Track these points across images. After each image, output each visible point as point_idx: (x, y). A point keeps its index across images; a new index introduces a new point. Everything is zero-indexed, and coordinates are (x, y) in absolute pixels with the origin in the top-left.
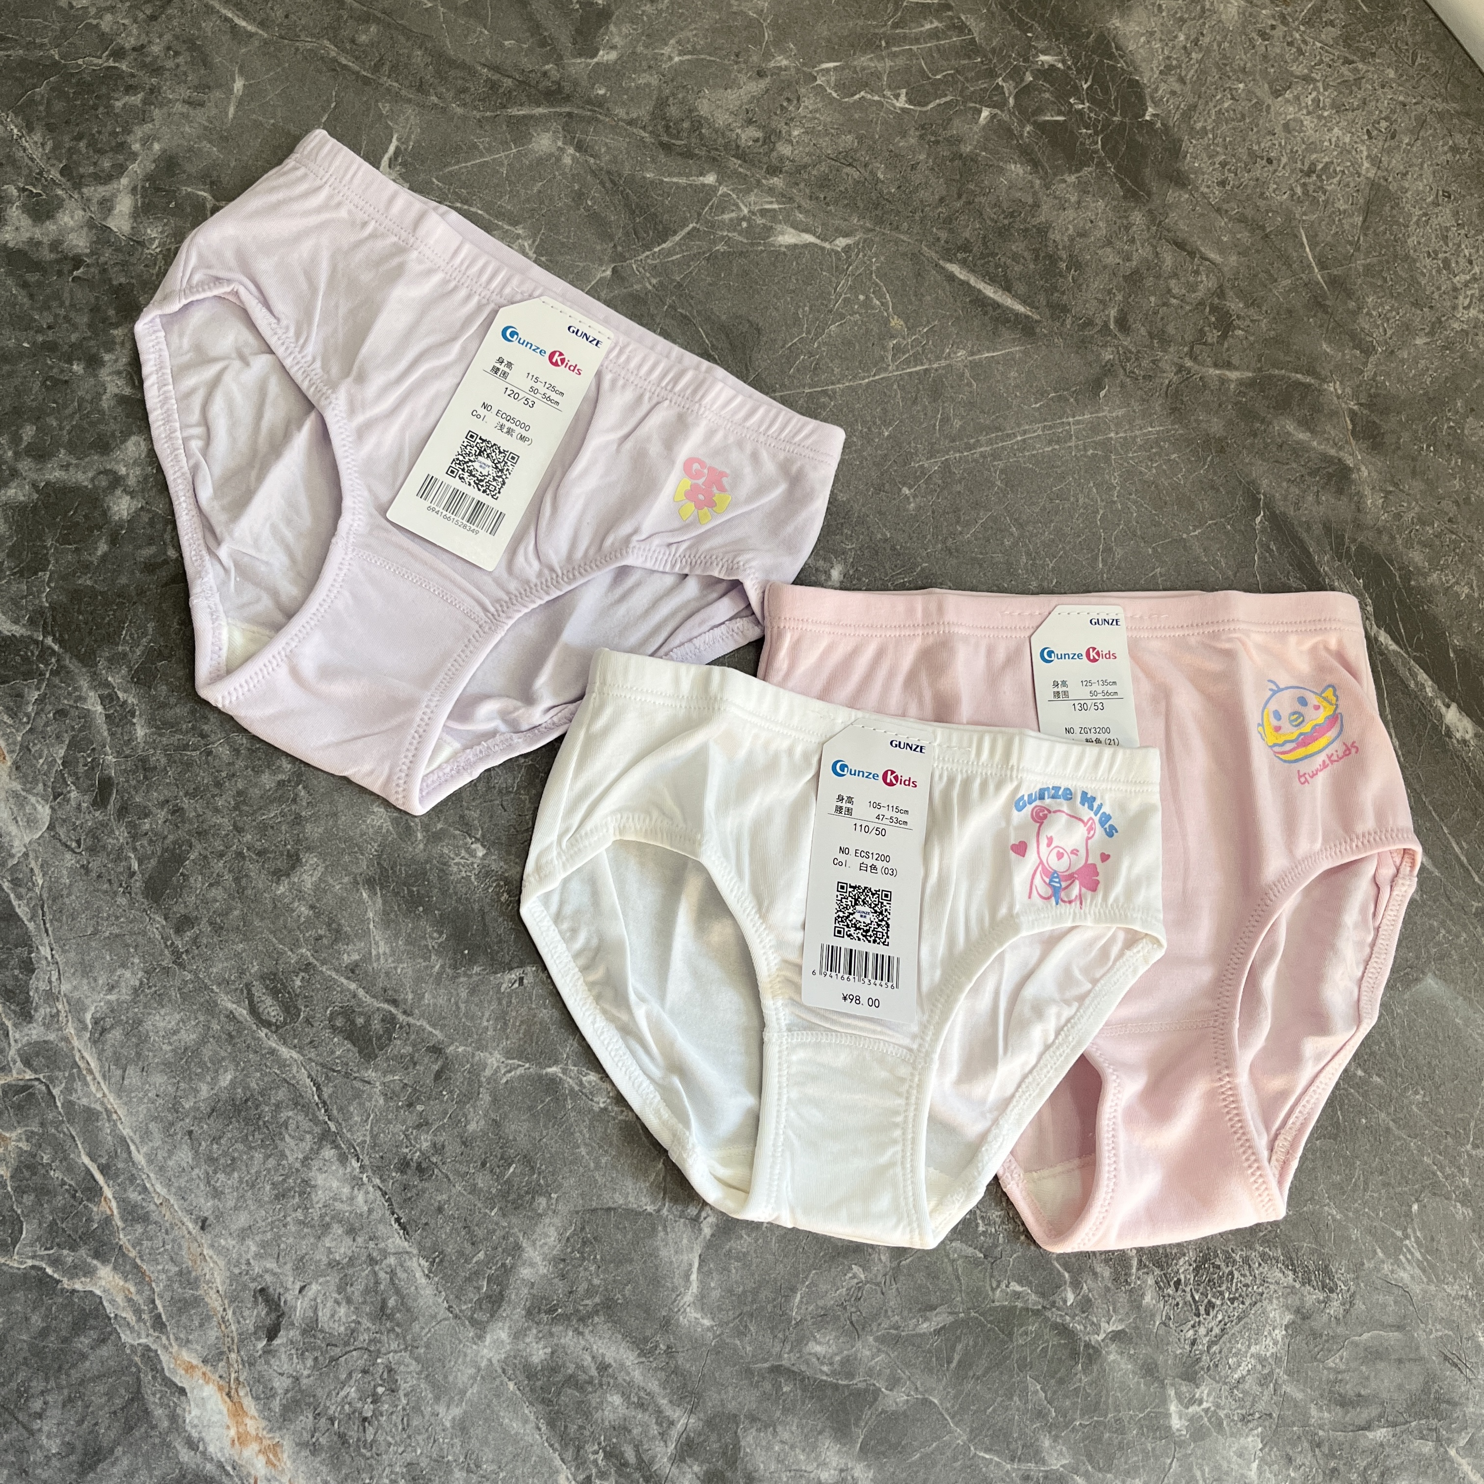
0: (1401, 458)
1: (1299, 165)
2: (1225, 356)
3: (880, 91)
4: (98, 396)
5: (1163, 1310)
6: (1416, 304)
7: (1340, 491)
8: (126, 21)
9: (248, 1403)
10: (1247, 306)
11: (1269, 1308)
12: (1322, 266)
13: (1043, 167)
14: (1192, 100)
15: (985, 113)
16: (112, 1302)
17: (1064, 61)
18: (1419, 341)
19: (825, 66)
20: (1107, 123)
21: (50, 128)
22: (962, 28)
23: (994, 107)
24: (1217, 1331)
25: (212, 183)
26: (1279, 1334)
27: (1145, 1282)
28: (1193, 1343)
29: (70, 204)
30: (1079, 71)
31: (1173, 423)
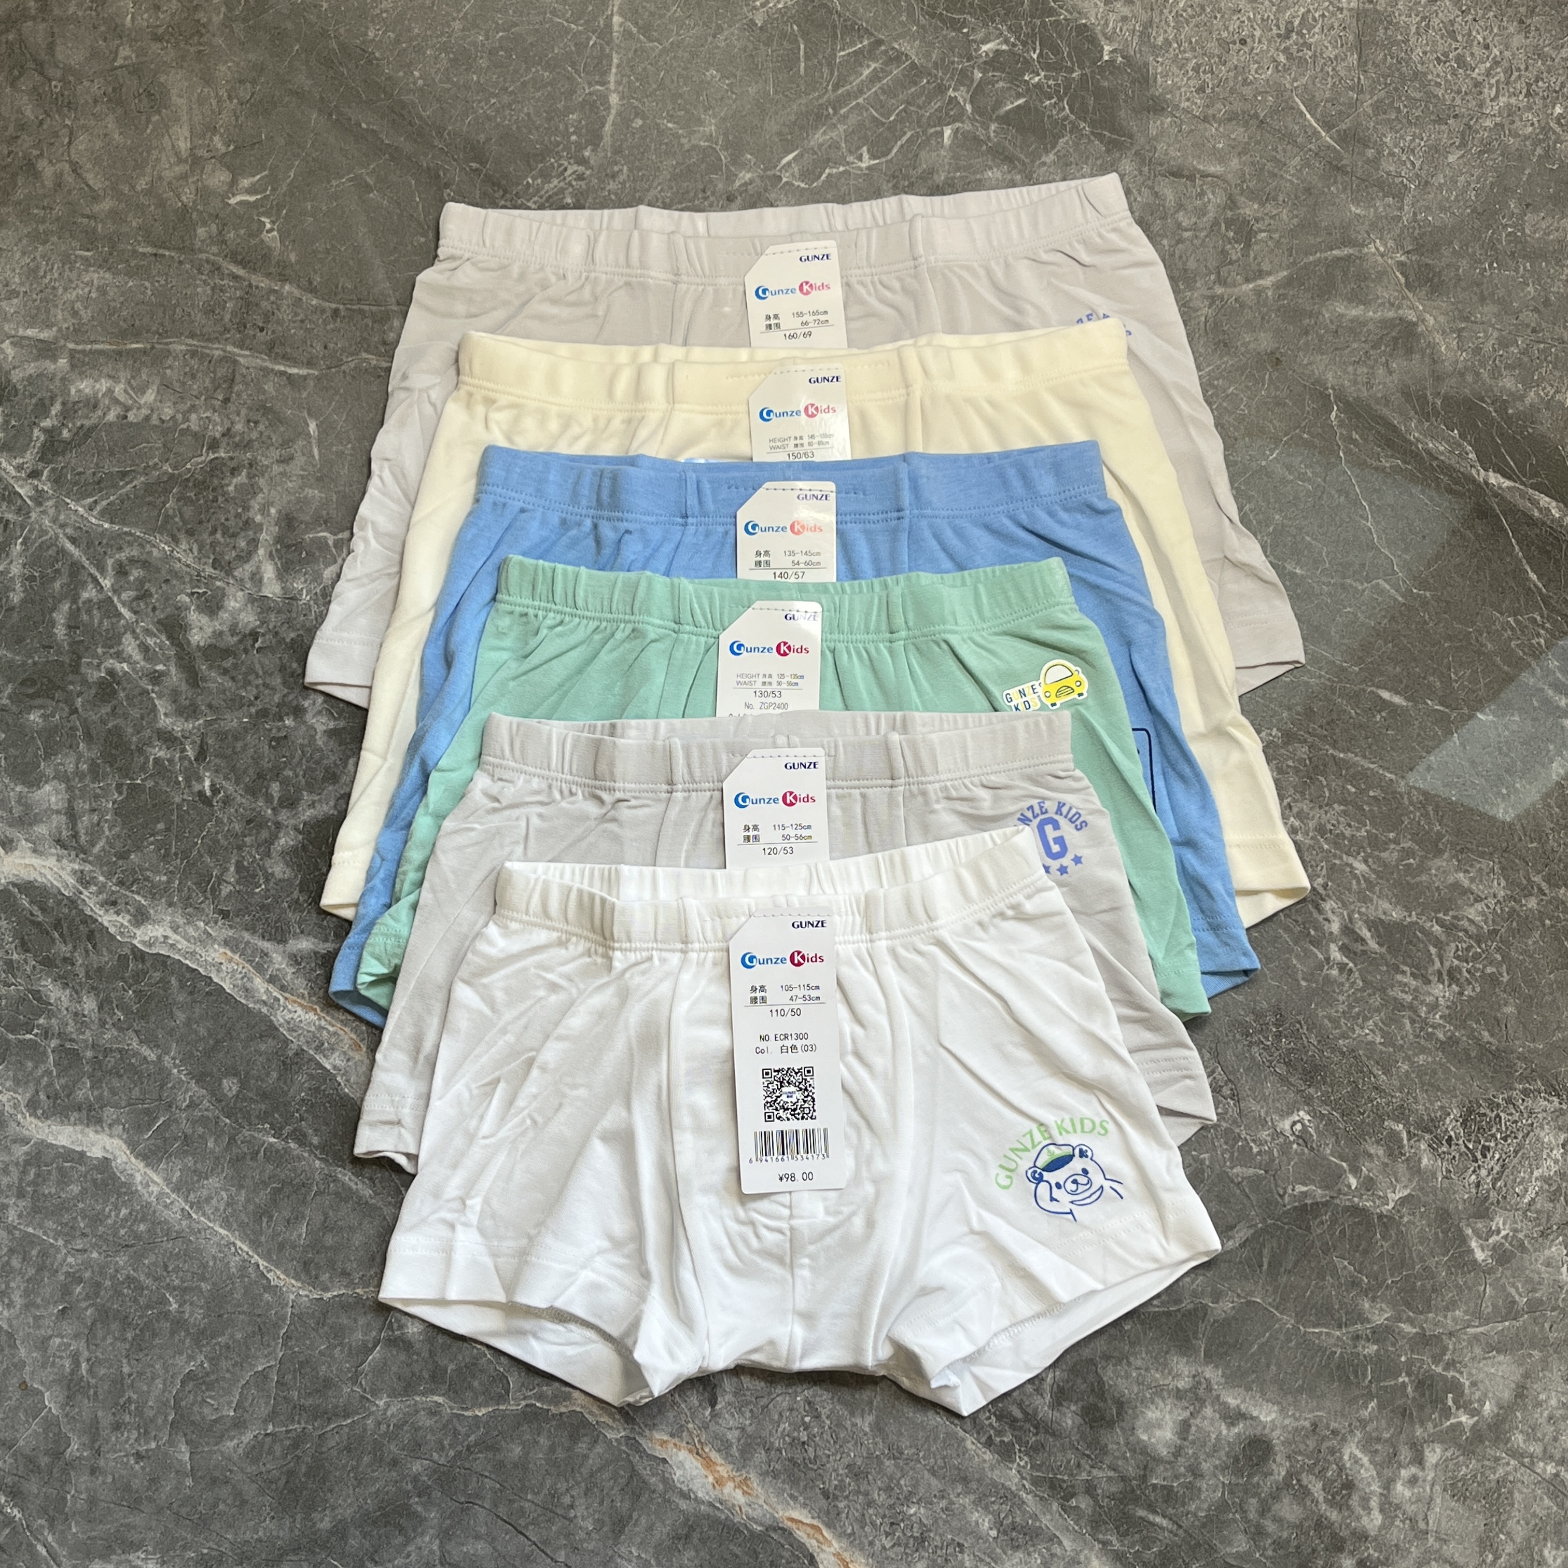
0: (1464, 289)
1: (1275, 31)
2: (1254, 267)
3: (842, 161)
4: (312, 738)
5: (1441, 1166)
6: (1440, 121)
7: (1409, 351)
8: (208, 414)
9: (714, 1455)
10: (1262, 204)
11: (1542, 1134)
12: (1328, 126)
13: (1019, 160)
14: (1144, 17)
15: (948, 132)
16: (591, 1413)
17: (1006, 41)
18: (1451, 159)
19: (784, 161)
20: (1068, 82)
21: (190, 533)
22: (898, 58)
23: (954, 121)
24: (1497, 1168)
25: (326, 522)
26: (1557, 1153)
27: (1419, 1148)
28: (1478, 1185)
29: (230, 590)
30: (1024, 44)
31: (1221, 357)
